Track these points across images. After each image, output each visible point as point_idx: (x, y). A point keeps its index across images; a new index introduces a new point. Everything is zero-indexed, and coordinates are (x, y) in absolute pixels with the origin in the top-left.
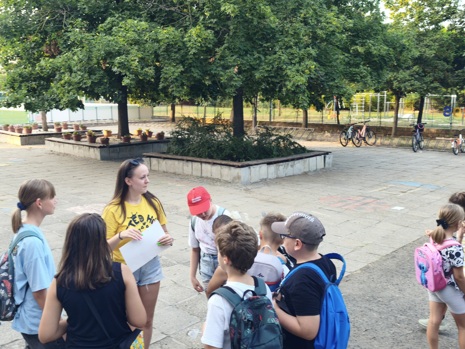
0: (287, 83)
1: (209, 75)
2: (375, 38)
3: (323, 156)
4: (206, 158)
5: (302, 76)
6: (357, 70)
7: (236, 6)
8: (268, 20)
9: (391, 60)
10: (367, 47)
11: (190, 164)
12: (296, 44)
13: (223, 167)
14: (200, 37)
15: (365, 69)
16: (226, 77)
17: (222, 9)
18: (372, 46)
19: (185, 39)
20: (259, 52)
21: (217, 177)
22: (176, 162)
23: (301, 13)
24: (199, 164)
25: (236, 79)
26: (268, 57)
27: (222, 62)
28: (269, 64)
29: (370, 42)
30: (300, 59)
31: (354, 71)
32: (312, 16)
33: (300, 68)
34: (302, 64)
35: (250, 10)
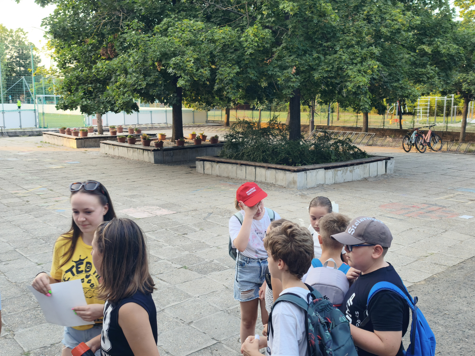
0: (348, 84)
1: (265, 75)
2: (443, 36)
3: (384, 161)
4: (260, 161)
5: (364, 77)
6: (423, 70)
7: (295, 4)
8: (328, 18)
9: (461, 59)
10: (435, 45)
11: (244, 168)
12: (358, 43)
13: (277, 171)
14: (257, 37)
15: (432, 70)
16: (283, 78)
17: (281, 7)
18: (441, 44)
19: (242, 39)
20: (318, 52)
21: (271, 182)
22: (230, 166)
23: (364, 10)
24: (253, 168)
25: (294, 79)
26: (328, 57)
27: (279, 63)
28: (329, 64)
29: (438, 41)
30: (362, 58)
31: (420, 72)
32: (376, 13)
33: (362, 68)
34: (364, 63)
35: (310, 8)
